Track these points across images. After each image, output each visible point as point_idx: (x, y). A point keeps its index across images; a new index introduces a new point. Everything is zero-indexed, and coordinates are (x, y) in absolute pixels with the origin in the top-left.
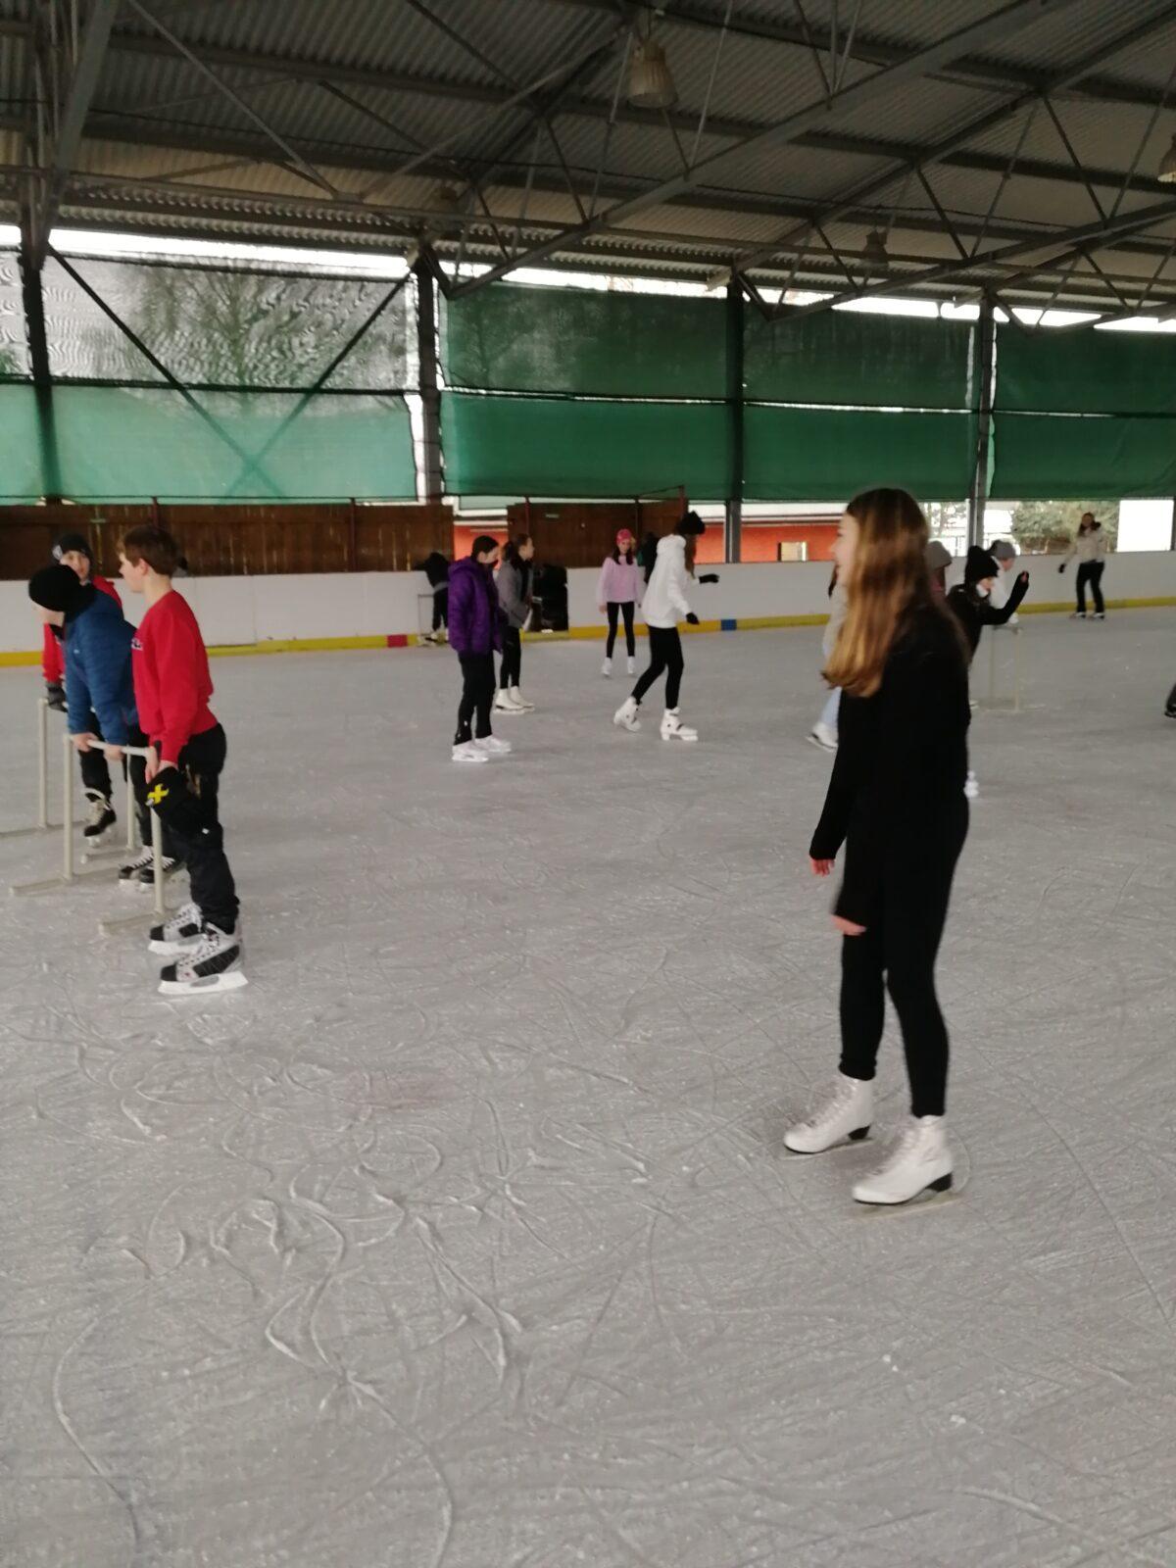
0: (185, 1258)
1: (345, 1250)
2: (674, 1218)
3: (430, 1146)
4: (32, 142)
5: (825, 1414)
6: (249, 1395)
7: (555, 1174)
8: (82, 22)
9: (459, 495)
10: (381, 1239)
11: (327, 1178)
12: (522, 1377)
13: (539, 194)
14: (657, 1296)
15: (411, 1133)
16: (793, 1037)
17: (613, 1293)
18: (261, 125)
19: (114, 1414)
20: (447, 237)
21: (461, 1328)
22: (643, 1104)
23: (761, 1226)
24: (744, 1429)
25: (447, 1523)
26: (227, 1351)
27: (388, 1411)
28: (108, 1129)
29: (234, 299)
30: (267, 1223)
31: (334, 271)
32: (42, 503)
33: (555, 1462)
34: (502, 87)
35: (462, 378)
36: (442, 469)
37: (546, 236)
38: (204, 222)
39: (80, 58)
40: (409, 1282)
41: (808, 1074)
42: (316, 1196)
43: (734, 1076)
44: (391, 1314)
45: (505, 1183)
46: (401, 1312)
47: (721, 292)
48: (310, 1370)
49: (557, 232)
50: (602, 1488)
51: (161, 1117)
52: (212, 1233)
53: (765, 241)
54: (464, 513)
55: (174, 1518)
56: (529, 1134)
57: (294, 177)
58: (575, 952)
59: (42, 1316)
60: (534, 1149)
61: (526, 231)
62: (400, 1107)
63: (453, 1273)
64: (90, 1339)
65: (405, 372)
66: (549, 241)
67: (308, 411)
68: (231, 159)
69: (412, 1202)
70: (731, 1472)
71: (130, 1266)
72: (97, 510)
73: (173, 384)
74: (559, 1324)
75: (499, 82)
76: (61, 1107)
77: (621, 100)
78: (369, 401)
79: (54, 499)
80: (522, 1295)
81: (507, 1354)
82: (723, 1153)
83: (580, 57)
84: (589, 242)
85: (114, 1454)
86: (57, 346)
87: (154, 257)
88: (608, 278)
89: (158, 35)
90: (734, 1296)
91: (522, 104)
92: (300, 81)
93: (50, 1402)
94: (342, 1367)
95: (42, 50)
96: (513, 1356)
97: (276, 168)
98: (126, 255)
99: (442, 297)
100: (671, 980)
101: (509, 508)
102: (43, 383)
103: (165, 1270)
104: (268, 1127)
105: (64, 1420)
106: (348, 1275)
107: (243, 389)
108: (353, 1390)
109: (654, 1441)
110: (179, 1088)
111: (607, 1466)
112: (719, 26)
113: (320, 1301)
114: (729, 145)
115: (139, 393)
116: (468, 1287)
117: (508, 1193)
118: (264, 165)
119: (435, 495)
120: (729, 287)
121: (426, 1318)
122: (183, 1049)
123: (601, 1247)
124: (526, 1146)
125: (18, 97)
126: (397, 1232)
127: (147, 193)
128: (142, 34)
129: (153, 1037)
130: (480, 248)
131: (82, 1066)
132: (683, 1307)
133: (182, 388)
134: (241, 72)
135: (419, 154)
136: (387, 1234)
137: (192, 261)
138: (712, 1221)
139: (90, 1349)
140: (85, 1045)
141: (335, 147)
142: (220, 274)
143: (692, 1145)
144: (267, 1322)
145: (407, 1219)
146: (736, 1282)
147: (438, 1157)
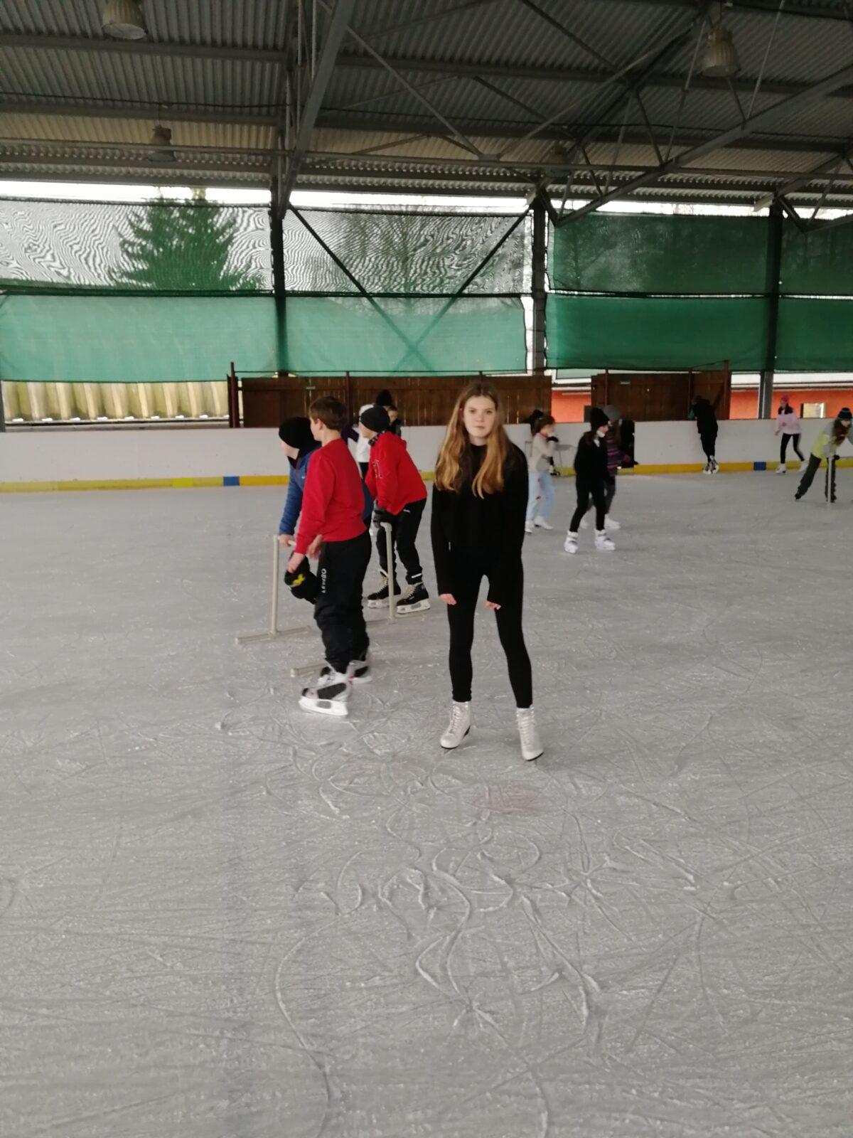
0: (362, 904)
1: (471, 912)
2: (719, 923)
3: (531, 844)
4: (281, 133)
5: (841, 1092)
6: (405, 1008)
7: (624, 875)
8: (318, 49)
9: (557, 369)
10: (497, 908)
11: (459, 859)
12: (600, 1026)
13: (627, 145)
14: (704, 980)
15: (518, 833)
16: (813, 791)
17: (669, 973)
18: (432, 110)
19: (315, 1007)
20: (557, 181)
21: (554, 982)
22: (692, 830)
23: (788, 937)
24: (774, 1094)
25: (545, 1126)
26: (391, 974)
27: (501, 1035)
28: (311, 807)
29: (405, 234)
30: (417, 886)
31: (475, 210)
32: (276, 376)
33: (624, 1094)
34: (604, 70)
35: (562, 284)
36: (545, 350)
37: (631, 177)
38: (389, 181)
39: (315, 76)
40: (517, 943)
41: (826, 821)
42: (451, 871)
43: (764, 816)
44: (504, 964)
45: (587, 877)
46: (511, 964)
47: (765, 212)
48: (447, 997)
49: (640, 173)
50: (662, 1120)
51: (346, 803)
52: (379, 889)
53: (802, 171)
54: (559, 382)
55: (354, 1087)
56: (605, 842)
57: (452, 145)
58: (639, 710)
59: (268, 931)
60: (609, 855)
61: (616, 174)
62: (509, 813)
63: (548, 940)
64: (299, 951)
65: (521, 280)
66: (632, 181)
67: (451, 310)
68: (410, 136)
69: (518, 884)
70: (764, 1126)
71: (326, 904)
72: (310, 381)
73: (363, 293)
74: (628, 990)
75: (602, 66)
76: (282, 788)
77: (694, 72)
78: (494, 302)
79: (283, 373)
80: (600, 965)
81: (589, 1007)
82: (756, 875)
83: (664, 43)
84: (663, 179)
85: (314, 1036)
86: (290, 270)
87: (352, 207)
88: (675, 205)
89: (366, 54)
90: (765, 988)
91: (620, 81)
92: (459, 77)
93: (274, 991)
94: (469, 998)
95: (291, 70)
96: (593, 1009)
97: (440, 140)
98: (336, 206)
99: (551, 225)
100: (714, 738)
101: (593, 377)
102: (281, 296)
103: (348, 910)
104: (417, 817)
105: (282, 1006)
106: (473, 931)
107: (408, 296)
108: (477, 1016)
109: (702, 1091)
110: (357, 783)
111: (665, 1103)
112: (775, 11)
113: (454, 948)
114: (777, 101)
115: (340, 300)
116: (559, 953)
117: (589, 885)
118: (432, 139)
119: (539, 369)
120: (771, 208)
121: (529, 971)
122: (360, 756)
123: (660, 936)
124: (603, 852)
125: (274, 103)
126: (508, 904)
127: (353, 163)
128: (355, 53)
129: (341, 746)
130: (581, 188)
131: (295, 761)
132: (725, 991)
133: (370, 296)
134: (420, 74)
135: (540, 124)
136: (501, 905)
137: (378, 208)
138: (748, 927)
139: (300, 959)
140: (297, 747)
141: (482, 123)
142: (397, 217)
143: (731, 866)
144: (417, 957)
145: (515, 897)
146: (767, 978)
147: (538, 853)
